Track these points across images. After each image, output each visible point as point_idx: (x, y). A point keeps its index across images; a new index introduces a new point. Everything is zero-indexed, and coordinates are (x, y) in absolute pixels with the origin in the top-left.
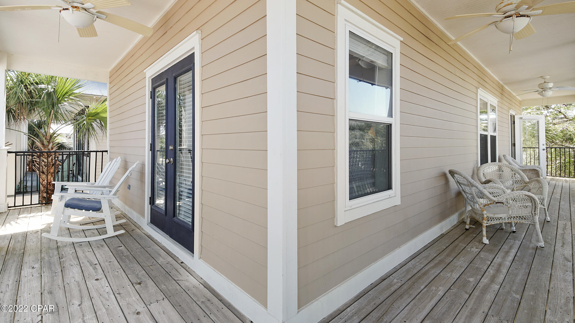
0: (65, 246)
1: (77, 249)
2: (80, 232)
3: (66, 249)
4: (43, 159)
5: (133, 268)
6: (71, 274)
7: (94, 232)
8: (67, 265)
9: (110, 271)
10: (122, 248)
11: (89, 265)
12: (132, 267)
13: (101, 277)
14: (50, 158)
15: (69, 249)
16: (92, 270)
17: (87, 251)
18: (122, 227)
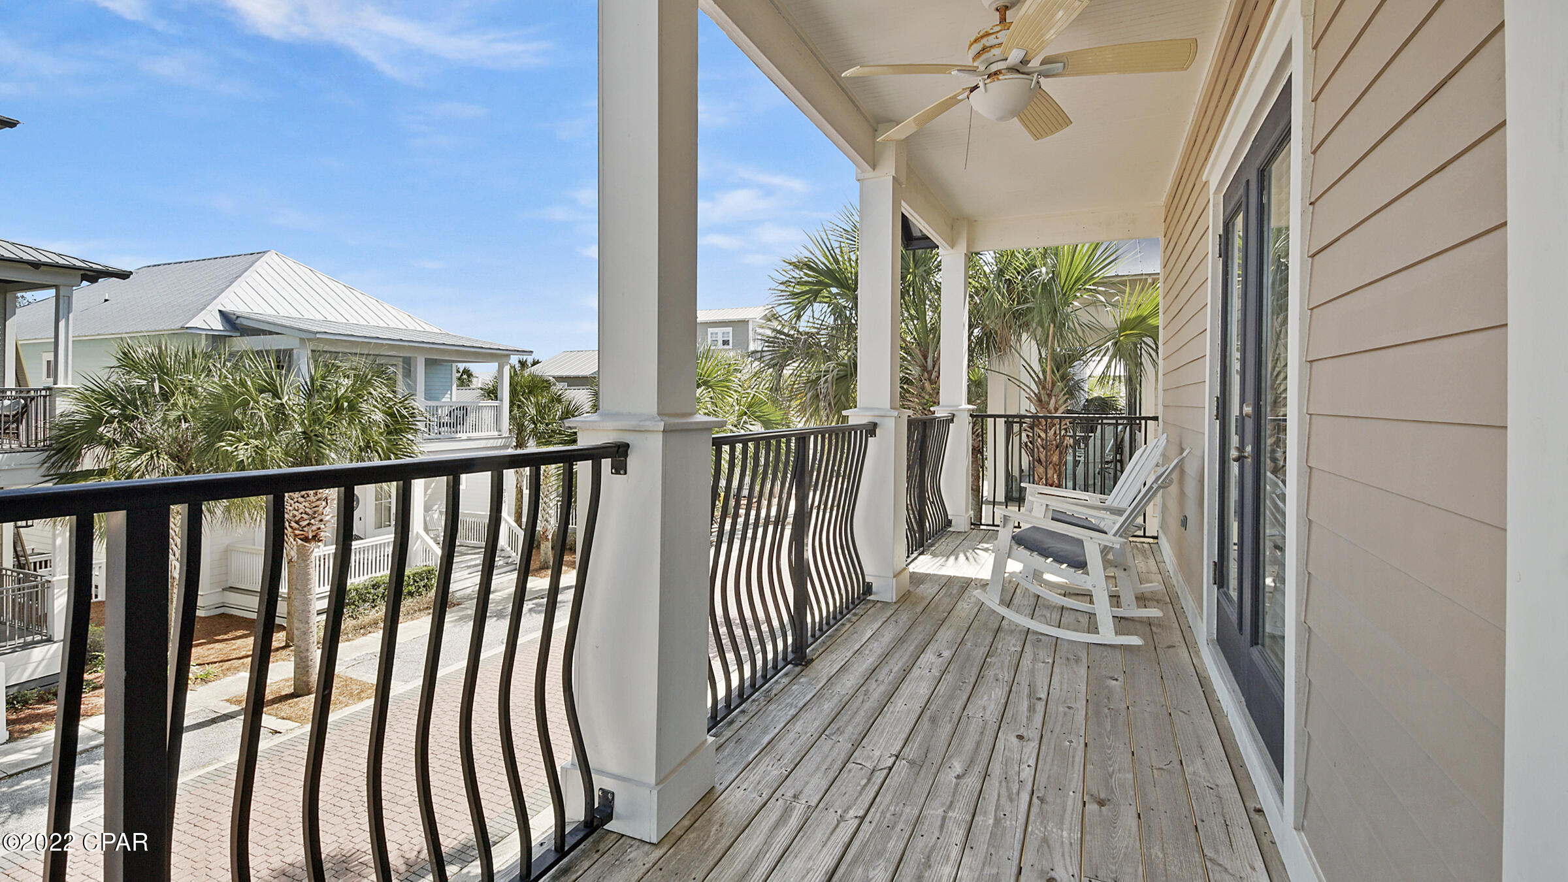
0: (1012, 632)
1: (1028, 647)
2: (1056, 609)
3: (1010, 638)
4: (1039, 431)
5: (1109, 752)
6: (986, 697)
7: (1080, 619)
8: (990, 674)
9: (1057, 729)
10: (1115, 685)
11: (1026, 694)
12: (1109, 748)
13: (1031, 735)
14: (1052, 431)
15: (1013, 641)
16: (1025, 709)
17: (1042, 658)
18: (1148, 629)
